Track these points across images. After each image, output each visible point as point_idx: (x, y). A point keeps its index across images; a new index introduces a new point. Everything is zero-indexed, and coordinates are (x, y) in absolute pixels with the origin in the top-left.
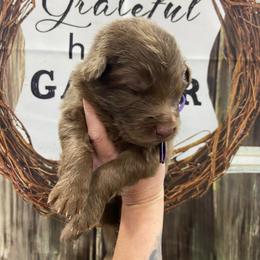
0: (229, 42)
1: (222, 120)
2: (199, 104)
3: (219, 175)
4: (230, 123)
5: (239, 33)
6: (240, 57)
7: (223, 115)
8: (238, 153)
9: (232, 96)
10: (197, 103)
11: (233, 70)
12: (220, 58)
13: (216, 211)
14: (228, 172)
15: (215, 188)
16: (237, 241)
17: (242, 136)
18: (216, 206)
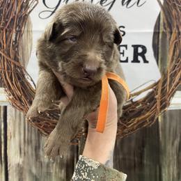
0: (167, 20)
1: (164, 73)
2: (147, 62)
3: (162, 111)
4: (169, 75)
5: (173, 14)
6: (174, 30)
7: (164, 70)
8: (175, 95)
9: (170, 56)
10: (146, 61)
11: (170, 39)
12: (161, 31)
13: (161, 136)
14: (169, 109)
15: (160, 120)
16: (175, 157)
17: (178, 83)
18: (160, 132)
